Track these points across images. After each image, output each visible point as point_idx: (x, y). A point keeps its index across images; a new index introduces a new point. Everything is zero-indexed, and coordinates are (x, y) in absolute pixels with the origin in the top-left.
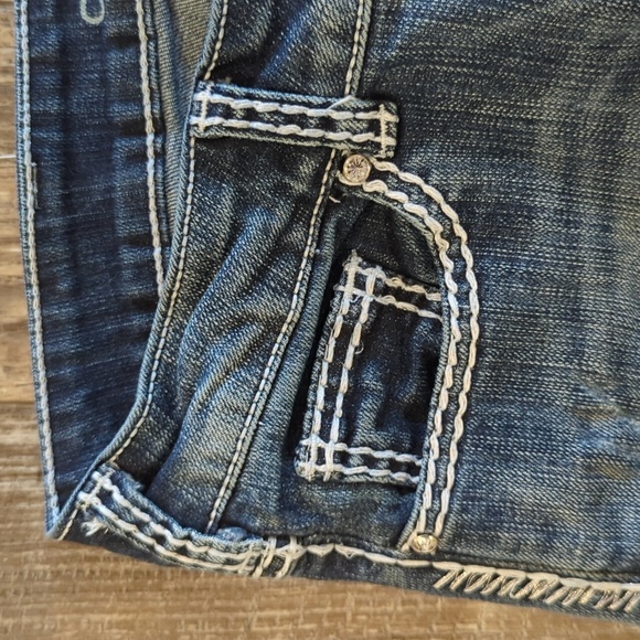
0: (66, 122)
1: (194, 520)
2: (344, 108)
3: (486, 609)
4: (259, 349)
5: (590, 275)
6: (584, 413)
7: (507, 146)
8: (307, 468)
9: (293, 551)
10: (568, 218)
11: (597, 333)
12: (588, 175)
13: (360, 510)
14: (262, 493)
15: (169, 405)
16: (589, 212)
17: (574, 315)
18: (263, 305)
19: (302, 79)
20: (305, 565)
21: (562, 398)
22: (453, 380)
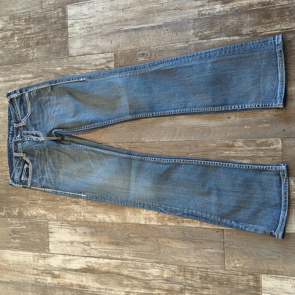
0: (10, 155)
1: (15, 183)
2: (21, 154)
3: (38, 191)
4: (19, 170)
5: (39, 165)
6: (40, 176)
7: (33, 156)
8: (22, 179)
9: (22, 186)
10: (37, 161)
11: (40, 169)
12: (39, 158)
13: (25, 183)
14: (19, 181)
15: (14, 175)
16: (39, 160)
17: (38, 168)
18: (18, 167)
19: (19, 152)
20: (23, 187)
21: (38, 174)
22: (30, 173)
